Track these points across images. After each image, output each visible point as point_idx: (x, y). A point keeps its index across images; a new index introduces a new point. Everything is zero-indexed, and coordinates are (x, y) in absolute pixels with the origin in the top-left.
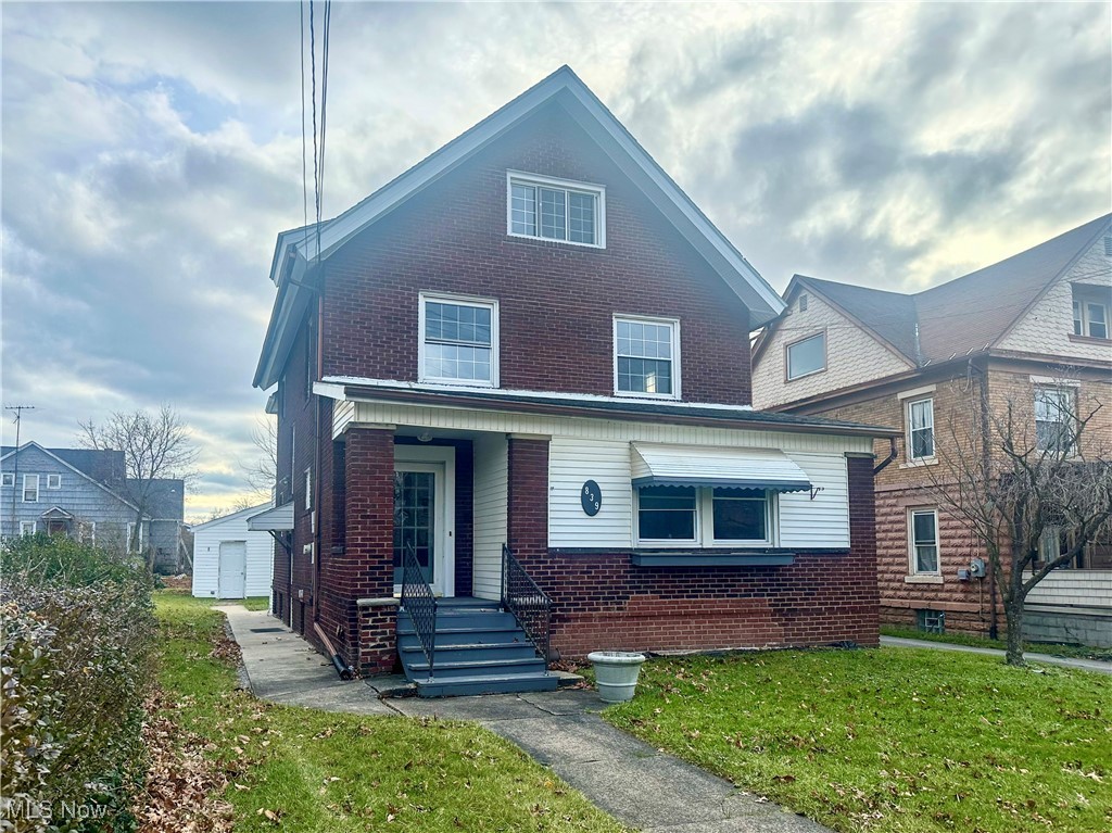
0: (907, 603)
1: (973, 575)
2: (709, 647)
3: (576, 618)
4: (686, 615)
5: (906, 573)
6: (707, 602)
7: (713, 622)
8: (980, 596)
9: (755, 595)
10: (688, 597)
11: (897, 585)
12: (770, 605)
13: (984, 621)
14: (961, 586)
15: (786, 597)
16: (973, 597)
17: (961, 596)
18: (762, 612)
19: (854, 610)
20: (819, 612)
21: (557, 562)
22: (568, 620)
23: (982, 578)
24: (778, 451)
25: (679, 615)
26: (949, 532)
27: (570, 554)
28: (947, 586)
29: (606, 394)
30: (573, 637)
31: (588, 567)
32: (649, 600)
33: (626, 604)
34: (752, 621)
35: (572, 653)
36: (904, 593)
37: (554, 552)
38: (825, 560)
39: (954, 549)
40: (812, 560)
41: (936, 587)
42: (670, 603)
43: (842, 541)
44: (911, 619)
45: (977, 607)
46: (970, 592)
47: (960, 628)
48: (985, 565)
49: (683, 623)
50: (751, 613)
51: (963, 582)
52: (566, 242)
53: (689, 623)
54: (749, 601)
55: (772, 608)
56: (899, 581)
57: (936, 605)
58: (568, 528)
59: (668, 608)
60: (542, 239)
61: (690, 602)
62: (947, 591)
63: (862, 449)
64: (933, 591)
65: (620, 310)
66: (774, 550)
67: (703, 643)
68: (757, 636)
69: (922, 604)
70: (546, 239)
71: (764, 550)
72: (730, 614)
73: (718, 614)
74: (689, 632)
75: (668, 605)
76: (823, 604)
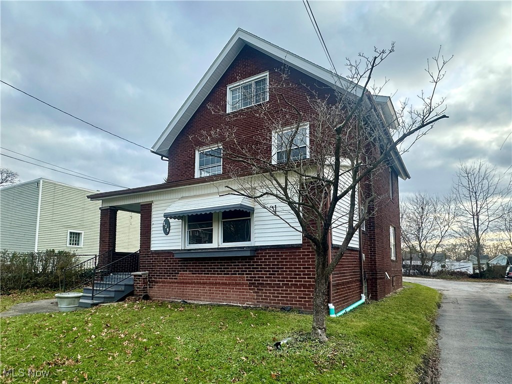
2: (215, 301)
4: (204, 283)
6: (213, 277)
7: (217, 288)
9: (239, 274)
10: (205, 274)
12: (247, 280)
15: (257, 276)
18: (243, 284)
19: (305, 286)
20: (278, 286)
21: (154, 257)
22: (157, 282)
25: (200, 283)
27: (158, 253)
31: (165, 259)
32: (187, 275)
33: (178, 276)
34: (238, 289)
37: (152, 252)
38: (284, 253)
40: (276, 253)
42: (196, 277)
43: (299, 240)
49: (203, 287)
50: (237, 284)
53: (205, 288)
54: (234, 277)
55: (248, 282)
58: (158, 241)
59: (195, 279)
61: (205, 277)
66: (249, 247)
67: (212, 299)
68: (240, 298)
71: (243, 247)
72: (225, 284)
73: (219, 283)
74: (206, 293)
75: (194, 277)
76: (281, 281)
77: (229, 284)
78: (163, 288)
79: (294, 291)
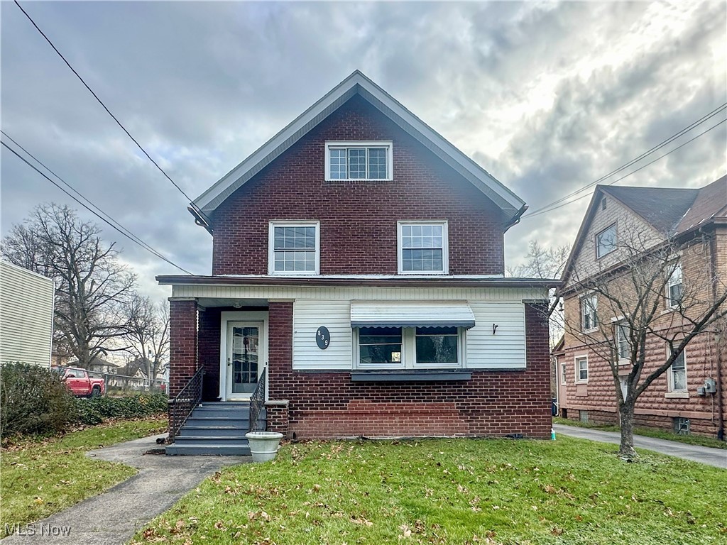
0: (666, 412)
1: (707, 391)
2: (409, 435)
3: (312, 414)
4: (392, 413)
5: (665, 391)
6: (407, 405)
7: (413, 418)
8: (712, 407)
9: (445, 401)
10: (393, 401)
11: (660, 399)
12: (457, 408)
13: (715, 426)
14: (701, 400)
15: (471, 403)
16: (708, 408)
17: (700, 407)
18: (451, 413)
19: (529, 412)
20: (499, 413)
21: (298, 379)
22: (307, 415)
23: (714, 394)
24: (465, 302)
25: (386, 413)
26: (693, 360)
27: (307, 374)
28: (692, 400)
29: (392, 274)
30: (310, 426)
31: (320, 382)
32: (364, 404)
33: (347, 405)
34: (443, 418)
35: (309, 435)
36: (664, 406)
37: (296, 373)
38: (504, 377)
39: (695, 372)
40: (494, 377)
41: (683, 401)
42: (379, 405)
43: (521, 363)
44: (669, 424)
45: (710, 416)
46: (706, 404)
47: (700, 431)
48: (716, 383)
49: (390, 418)
50: (442, 413)
51: (701, 396)
52: (366, 180)
53: (394, 419)
54: (440, 405)
55: (459, 410)
56: (661, 396)
57: (684, 414)
58: (306, 357)
59: (377, 409)
60: (350, 180)
61: (395, 405)
62: (692, 404)
63: (536, 297)
64: (683, 403)
65: (403, 218)
66: (461, 370)
67: (404, 432)
68: (448, 428)
69: (675, 413)
70: (353, 180)
71: (453, 370)
72: (426, 413)
73: (416, 413)
74: (394, 425)
75: (378, 406)
76: (501, 407)
77: (431, 413)
78: (317, 422)
79: (516, 417)
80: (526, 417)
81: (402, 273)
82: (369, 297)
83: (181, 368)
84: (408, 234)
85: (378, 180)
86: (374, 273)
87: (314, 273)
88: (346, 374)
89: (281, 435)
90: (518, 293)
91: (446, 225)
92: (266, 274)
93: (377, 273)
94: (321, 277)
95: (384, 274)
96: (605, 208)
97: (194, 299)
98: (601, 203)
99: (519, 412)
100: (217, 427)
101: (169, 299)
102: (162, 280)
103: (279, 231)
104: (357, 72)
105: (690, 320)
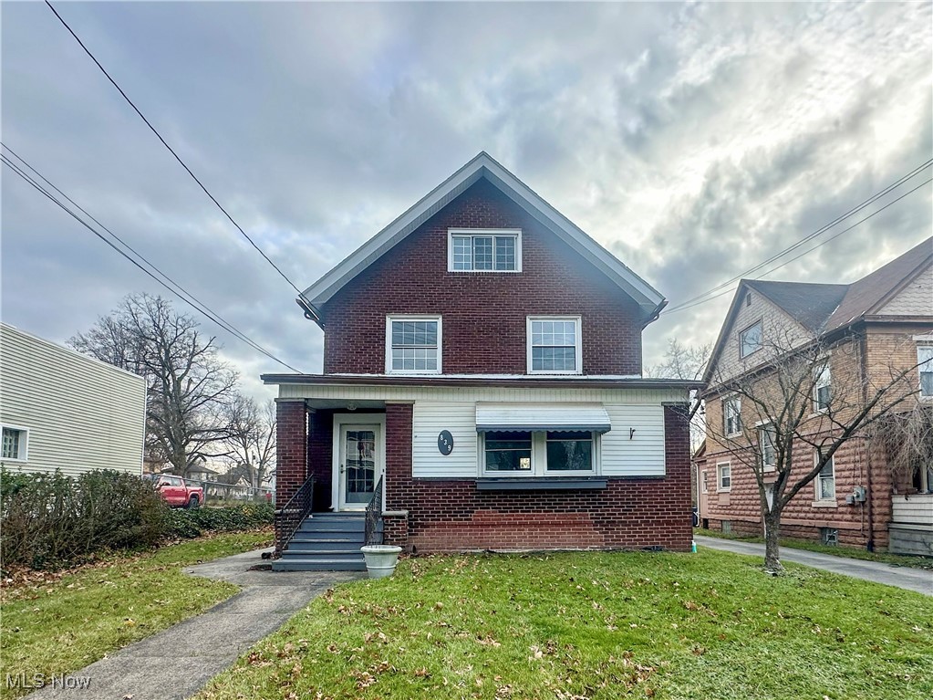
0: (813, 523)
1: (856, 500)
2: (539, 548)
3: (434, 526)
4: (520, 524)
5: (813, 500)
6: (537, 516)
7: (544, 530)
8: (861, 516)
9: (578, 511)
10: (522, 512)
11: (806, 509)
12: (591, 519)
13: (865, 536)
14: (850, 509)
15: (606, 513)
16: (857, 517)
17: (849, 517)
18: (585, 523)
20: (636, 524)
21: (419, 487)
22: (427, 526)
23: (863, 503)
24: (600, 404)
25: (515, 525)
26: (842, 466)
27: (429, 482)
28: (841, 509)
29: (520, 373)
30: (431, 538)
31: (443, 491)
32: (491, 514)
33: (472, 516)
34: (576, 530)
35: (430, 549)
36: (811, 515)
37: (416, 481)
38: (642, 485)
39: (844, 480)
40: (631, 485)
41: (832, 510)
43: (660, 471)
44: (816, 535)
45: (859, 526)
46: (855, 514)
47: (849, 543)
48: (866, 492)
49: (519, 530)
50: (575, 524)
51: (850, 505)
52: (493, 271)
53: (523, 531)
55: (593, 521)
56: (808, 506)
57: (833, 524)
58: (427, 463)
59: (504, 520)
60: (475, 271)
61: (524, 516)
62: (840, 513)
63: (676, 399)
64: (831, 513)
65: (532, 314)
66: (596, 478)
67: (534, 544)
68: (581, 541)
69: (822, 523)
70: (478, 271)
71: (587, 478)
72: (558, 524)
73: (547, 524)
74: (523, 537)
75: (506, 517)
76: (639, 518)
77: (563, 524)
79: (655, 528)
80: (665, 528)
81: (532, 372)
82: (496, 398)
83: (289, 476)
84: (538, 331)
85: (506, 271)
86: (501, 373)
87: (437, 373)
88: (471, 482)
89: (400, 549)
90: (656, 395)
91: (580, 321)
92: (384, 373)
93: (504, 373)
94: (444, 376)
95: (513, 373)
96: (749, 304)
97: (303, 400)
98: (746, 299)
99: (658, 523)
100: (329, 540)
101: (276, 400)
102: (268, 379)
103: (396, 326)
104: (483, 154)
105: (840, 424)
